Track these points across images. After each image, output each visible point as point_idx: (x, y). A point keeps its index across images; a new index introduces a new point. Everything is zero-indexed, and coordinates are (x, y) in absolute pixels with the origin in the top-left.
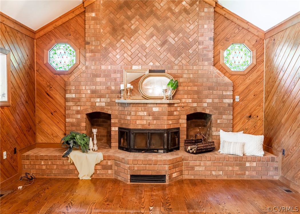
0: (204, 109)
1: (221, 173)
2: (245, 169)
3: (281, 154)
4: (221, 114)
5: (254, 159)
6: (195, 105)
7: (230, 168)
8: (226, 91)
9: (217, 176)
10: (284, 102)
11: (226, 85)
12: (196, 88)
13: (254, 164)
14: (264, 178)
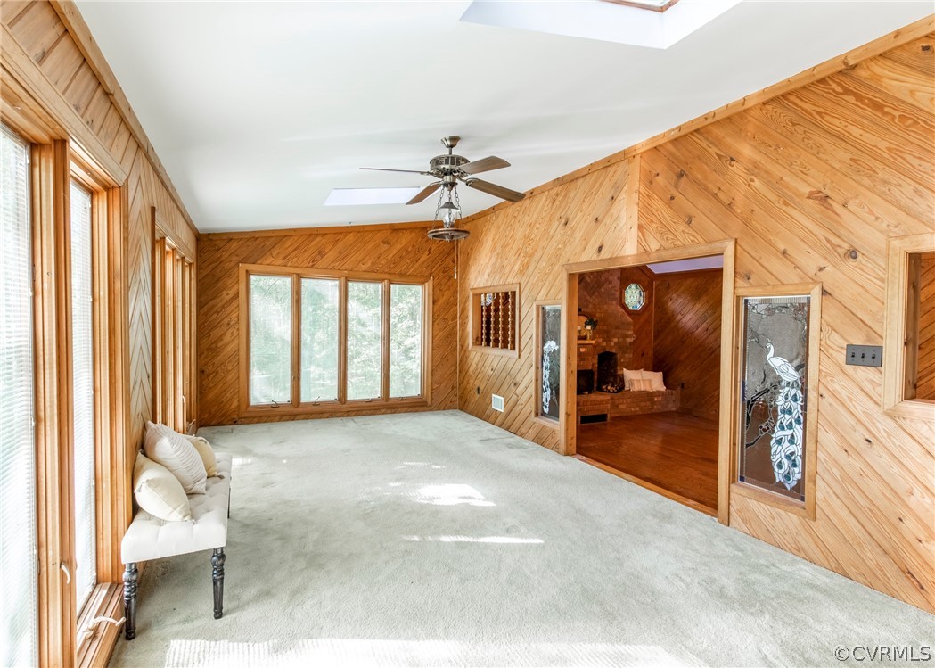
0: (611, 348)
1: (638, 409)
2: (653, 403)
3: (679, 388)
4: (624, 353)
5: (659, 393)
6: (605, 344)
7: (644, 404)
8: (628, 330)
9: (634, 412)
10: (683, 342)
11: (628, 324)
12: (605, 328)
13: (660, 398)
14: (666, 410)
